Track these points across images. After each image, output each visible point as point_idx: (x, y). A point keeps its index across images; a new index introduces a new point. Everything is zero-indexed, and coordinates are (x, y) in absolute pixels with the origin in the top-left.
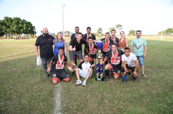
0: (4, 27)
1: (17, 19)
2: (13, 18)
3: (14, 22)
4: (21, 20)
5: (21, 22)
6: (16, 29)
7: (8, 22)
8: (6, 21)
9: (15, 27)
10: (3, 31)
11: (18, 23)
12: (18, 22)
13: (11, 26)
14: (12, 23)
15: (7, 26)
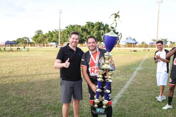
0: (85, 33)
1: (99, 23)
2: (94, 23)
3: (95, 27)
4: (103, 25)
5: (102, 28)
6: (96, 35)
7: (89, 27)
8: (87, 27)
9: (95, 34)
10: (84, 38)
11: (99, 29)
12: (99, 27)
13: (92, 32)
14: (93, 28)
15: (87, 32)
